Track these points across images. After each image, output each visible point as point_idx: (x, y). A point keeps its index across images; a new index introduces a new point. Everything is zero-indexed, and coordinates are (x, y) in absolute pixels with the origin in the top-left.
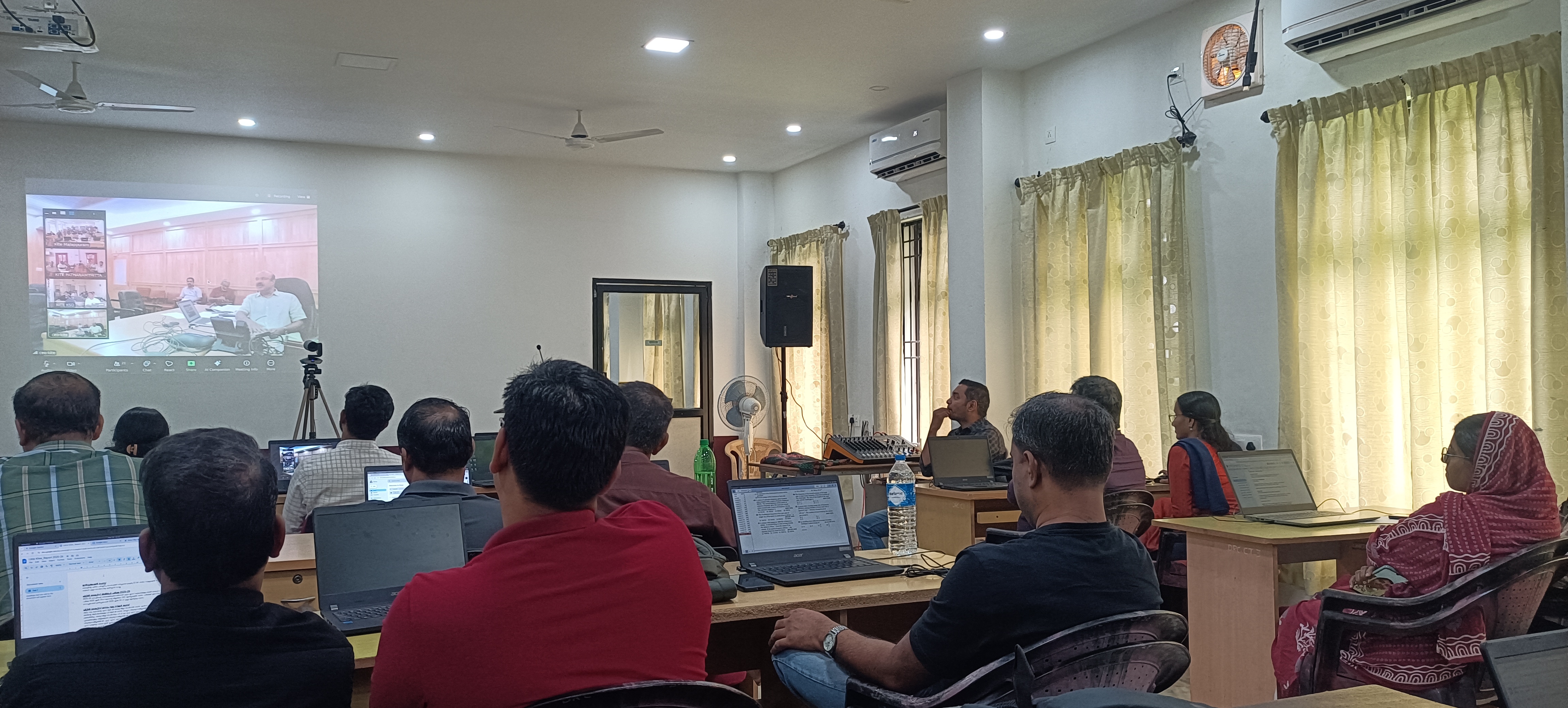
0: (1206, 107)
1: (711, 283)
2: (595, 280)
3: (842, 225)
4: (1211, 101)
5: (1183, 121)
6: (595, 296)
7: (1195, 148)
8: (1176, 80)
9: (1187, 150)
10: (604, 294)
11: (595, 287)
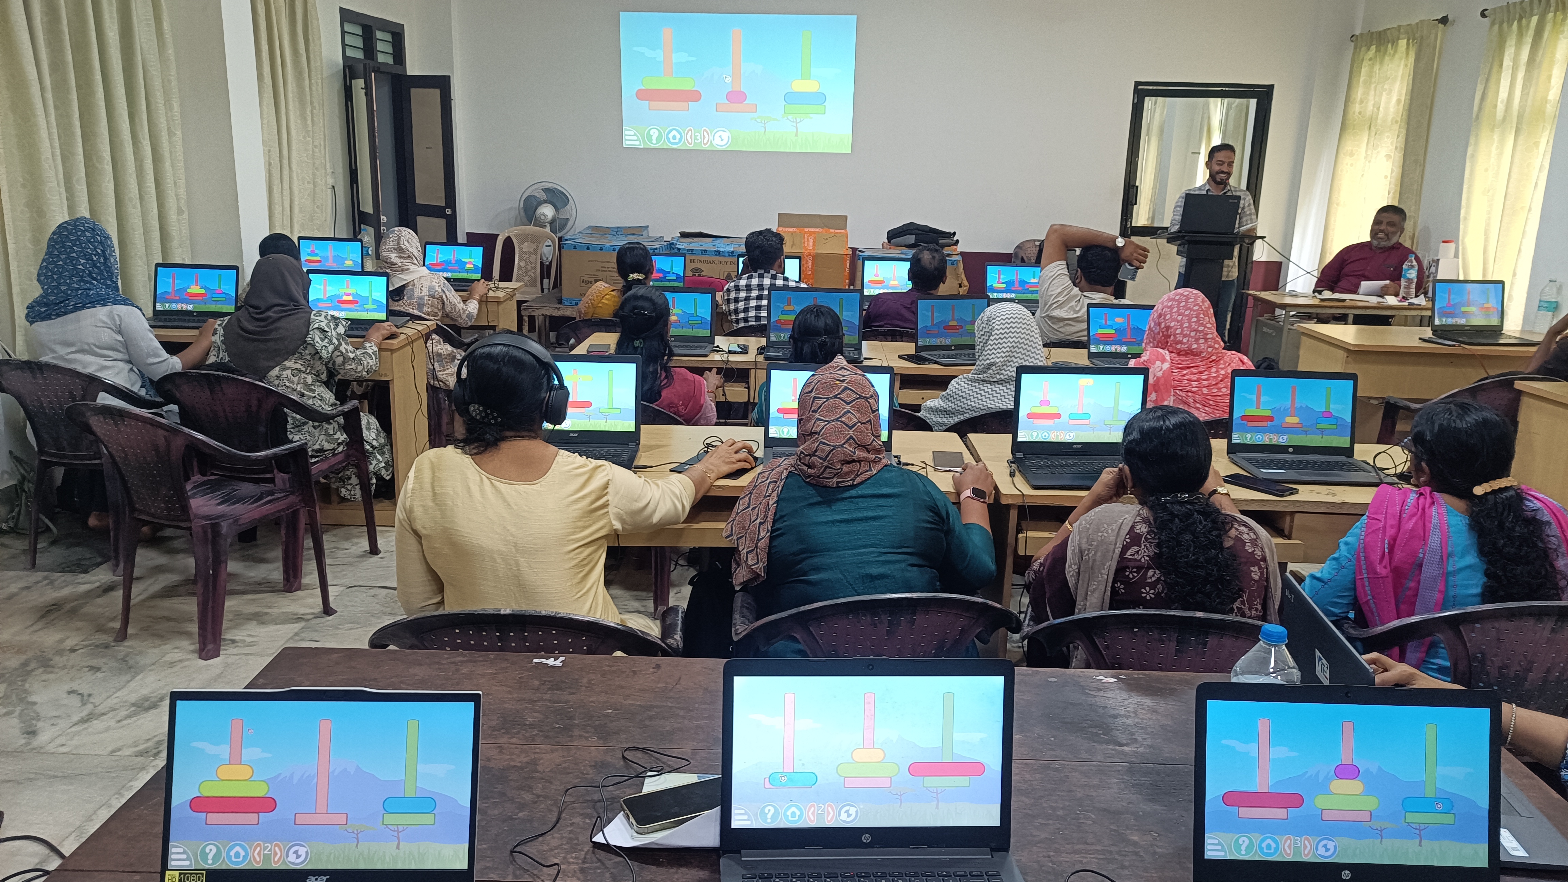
1: (1272, 86)
2: (1137, 84)
3: (1444, 21)
6: (1136, 101)
10: (1147, 99)
11: (1136, 91)
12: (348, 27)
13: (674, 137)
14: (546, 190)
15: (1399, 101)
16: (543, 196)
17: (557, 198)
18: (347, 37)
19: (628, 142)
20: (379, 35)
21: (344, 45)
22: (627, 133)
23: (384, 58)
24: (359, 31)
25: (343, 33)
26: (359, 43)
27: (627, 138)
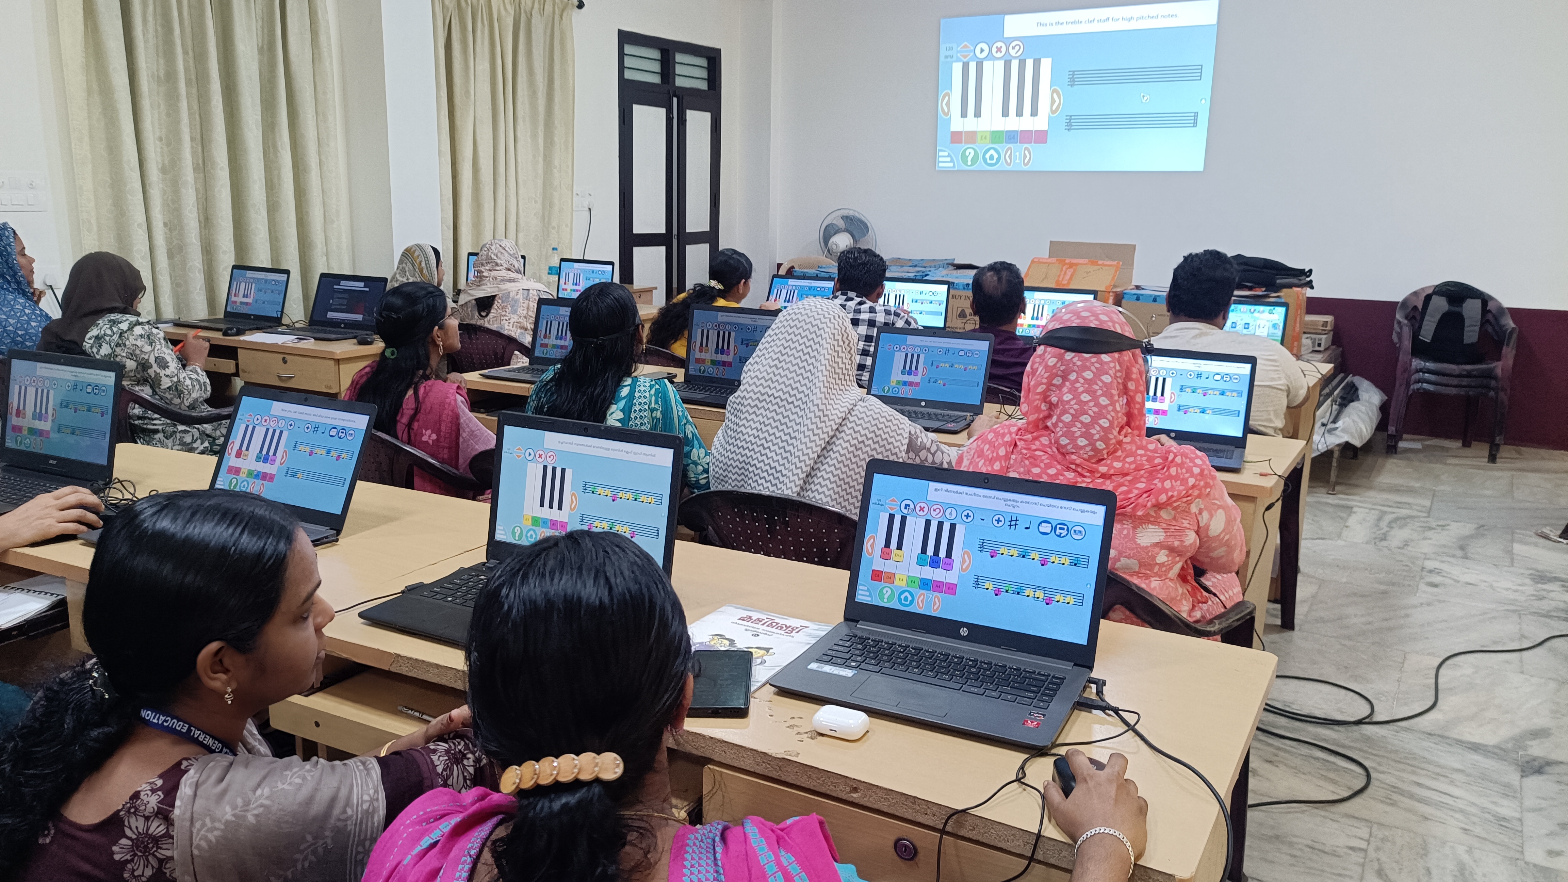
12: (628, 49)
13: (992, 157)
14: (843, 218)
16: (841, 224)
18: (626, 59)
19: (941, 165)
20: (679, 57)
21: (622, 68)
22: (941, 154)
23: (691, 83)
24: (655, 55)
25: (621, 55)
26: (655, 67)
27: (941, 159)
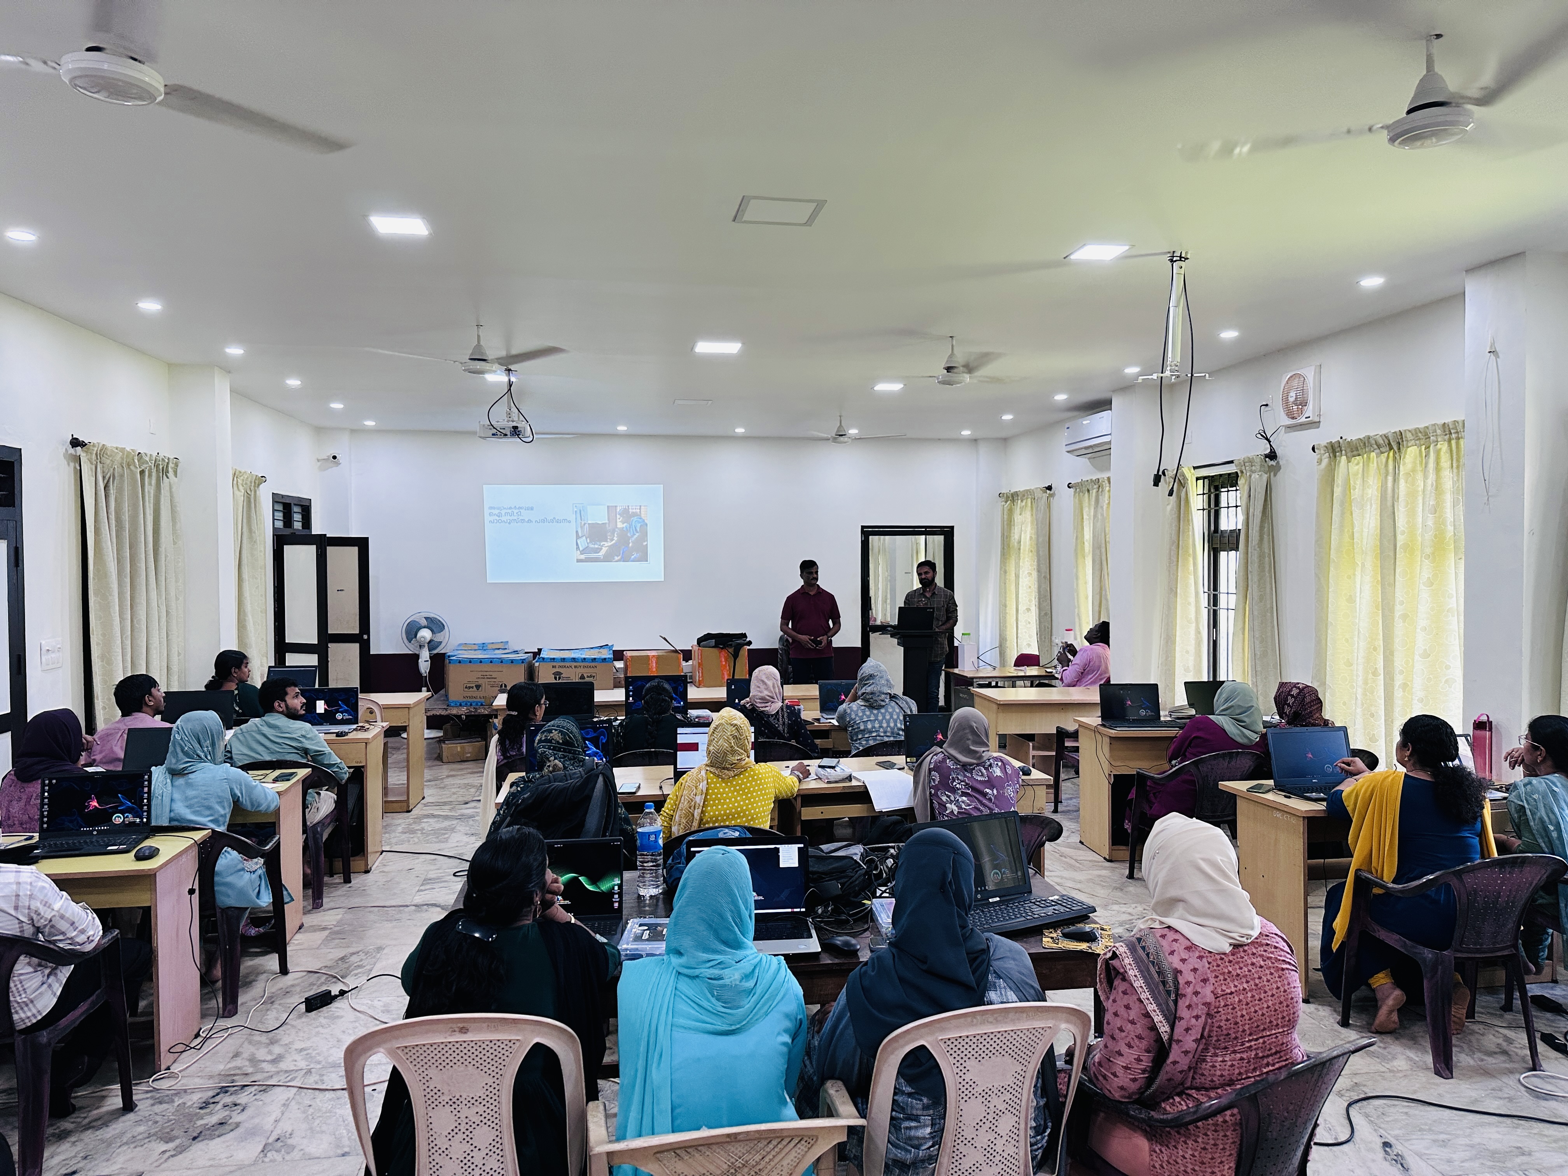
0: (1285, 433)
1: (953, 527)
2: (863, 527)
3: (1049, 488)
4: (1289, 428)
5: (1270, 442)
6: (863, 539)
7: (1278, 462)
8: (1267, 408)
9: (1273, 463)
10: (870, 537)
11: (863, 532)
12: (276, 507)
14: (424, 618)
15: (1031, 538)
16: (424, 622)
17: (435, 625)
18: (275, 514)
19: (490, 580)
20: (296, 509)
21: (274, 519)
22: (490, 572)
23: (298, 525)
24: (280, 507)
25: (274, 510)
26: (280, 515)
27: (490, 576)
